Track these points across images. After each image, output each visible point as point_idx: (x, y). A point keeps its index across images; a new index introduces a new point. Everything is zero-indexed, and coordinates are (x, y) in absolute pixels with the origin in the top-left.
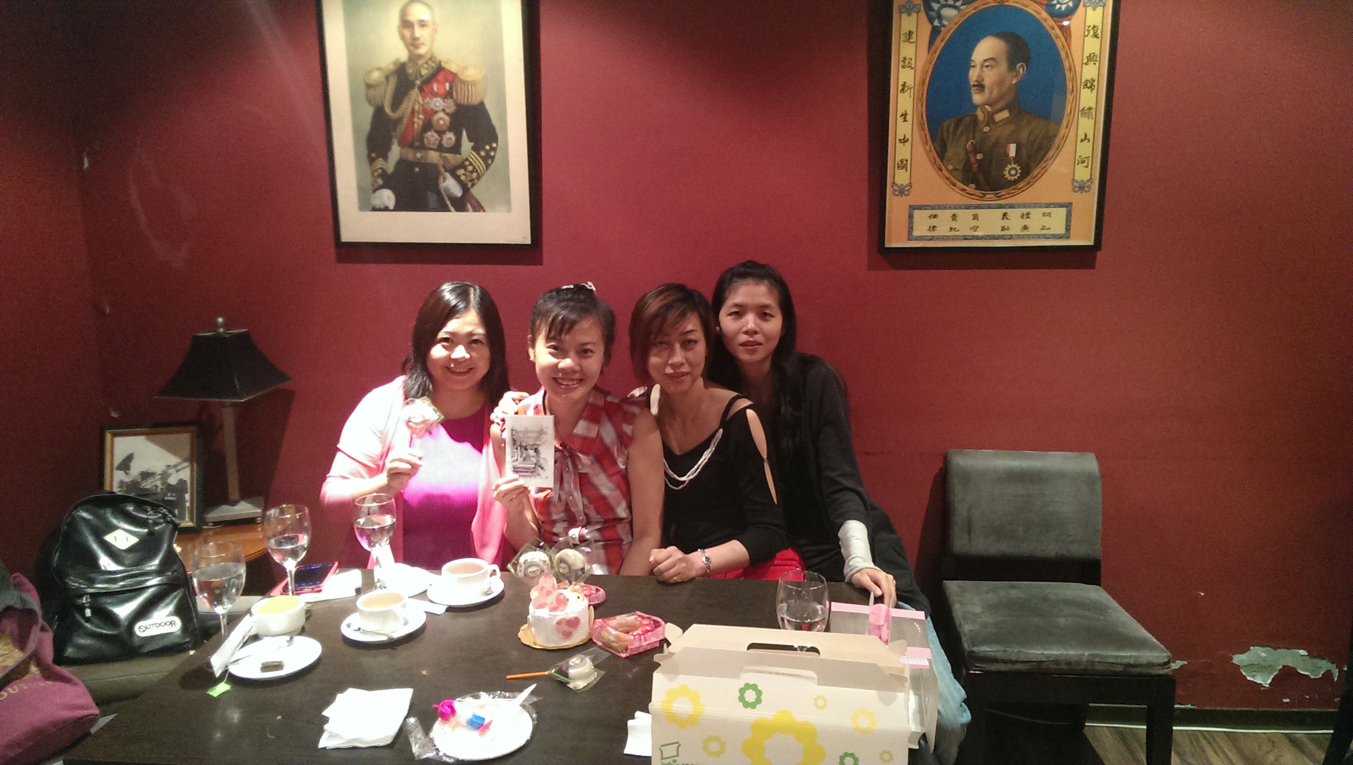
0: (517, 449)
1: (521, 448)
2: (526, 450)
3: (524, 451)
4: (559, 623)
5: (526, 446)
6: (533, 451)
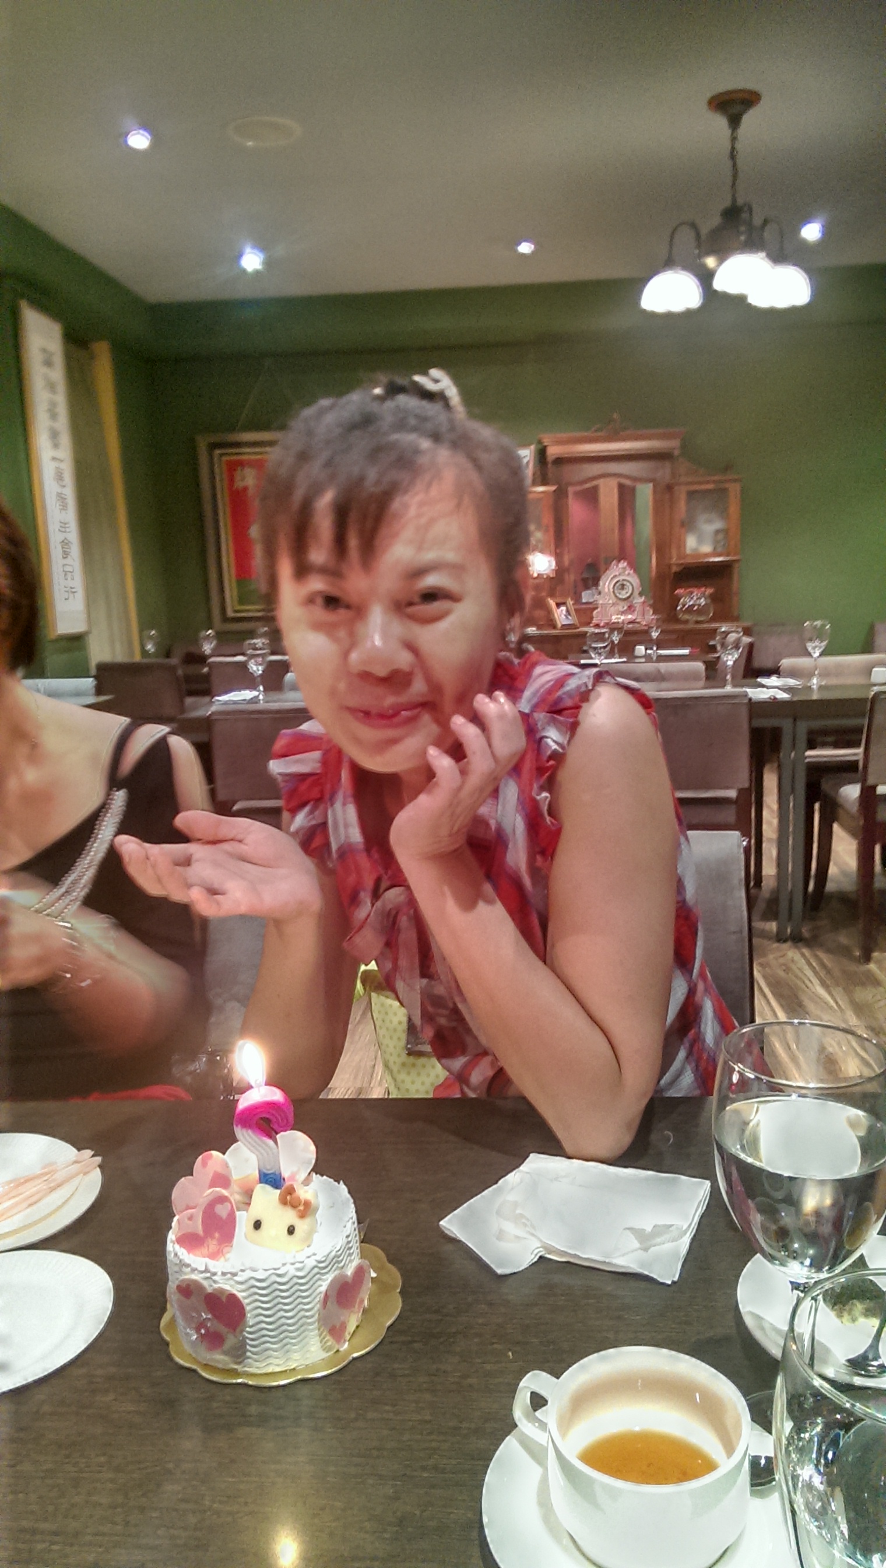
4: (185, 1291)
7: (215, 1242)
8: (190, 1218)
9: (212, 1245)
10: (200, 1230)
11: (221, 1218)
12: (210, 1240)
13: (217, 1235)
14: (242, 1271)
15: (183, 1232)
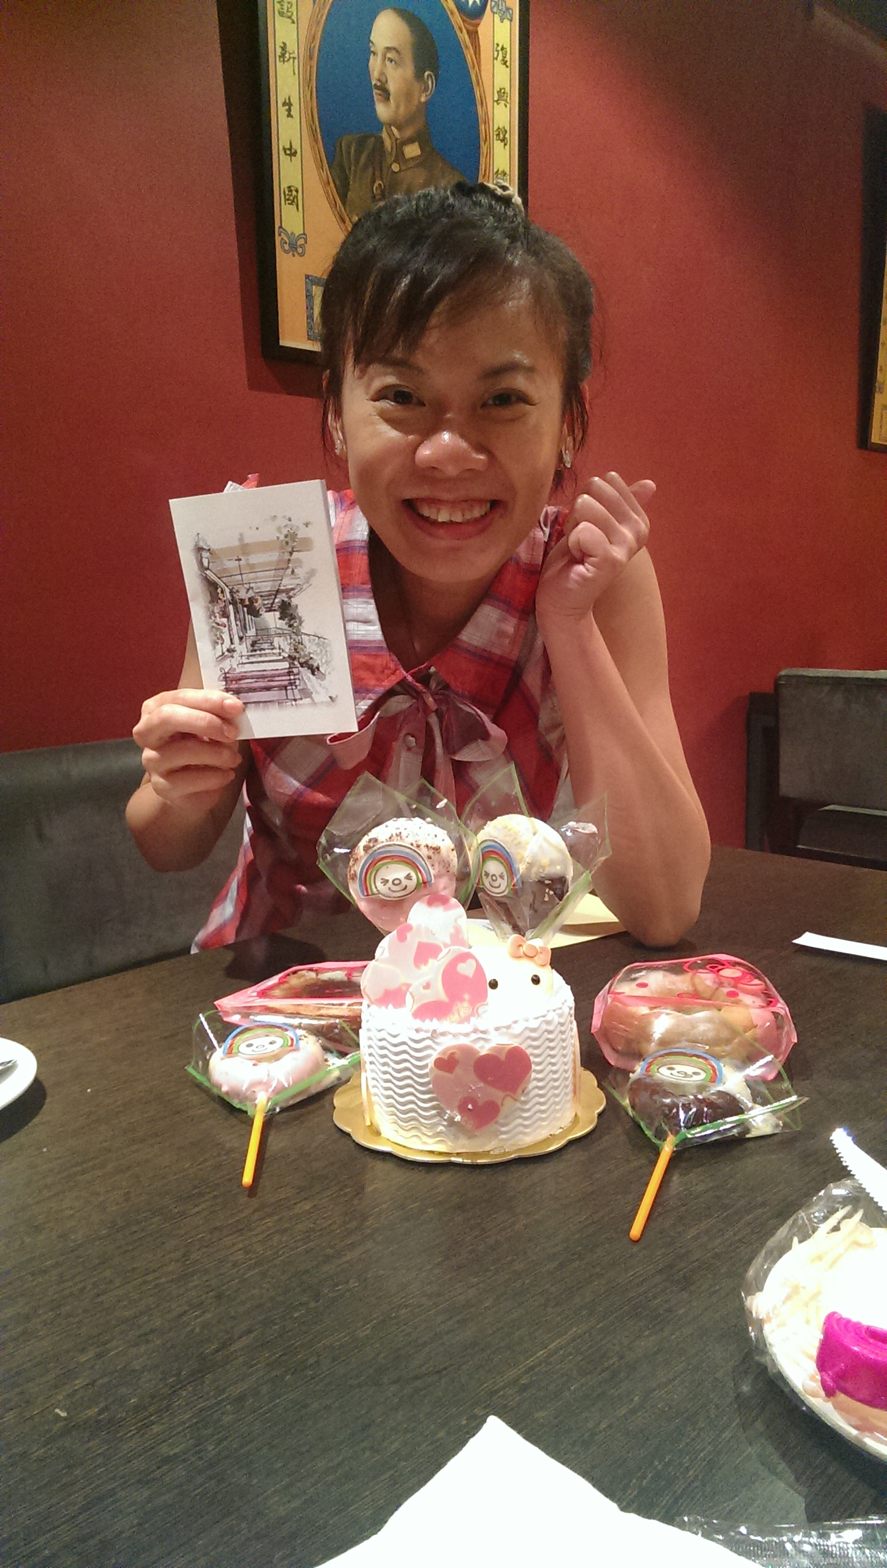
0: (225, 614)
1: (236, 612)
2: (254, 612)
3: (248, 617)
4: (447, 1063)
5: (251, 600)
6: (277, 614)
7: (466, 1004)
8: (427, 986)
9: (464, 1008)
10: (443, 996)
11: (466, 977)
12: (459, 1003)
13: (467, 996)
14: (515, 1022)
15: (419, 1004)
